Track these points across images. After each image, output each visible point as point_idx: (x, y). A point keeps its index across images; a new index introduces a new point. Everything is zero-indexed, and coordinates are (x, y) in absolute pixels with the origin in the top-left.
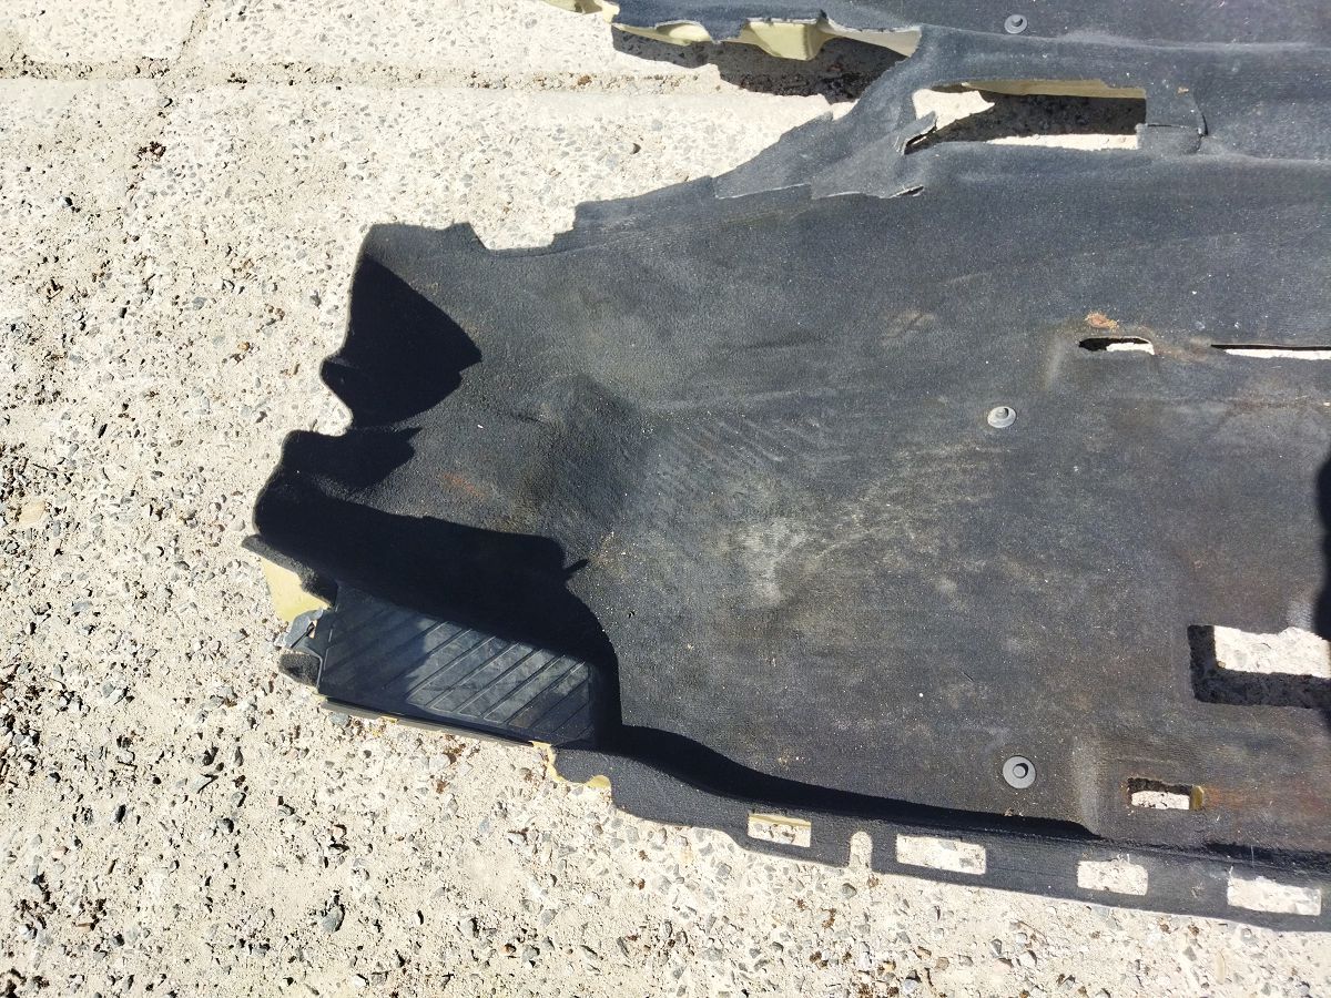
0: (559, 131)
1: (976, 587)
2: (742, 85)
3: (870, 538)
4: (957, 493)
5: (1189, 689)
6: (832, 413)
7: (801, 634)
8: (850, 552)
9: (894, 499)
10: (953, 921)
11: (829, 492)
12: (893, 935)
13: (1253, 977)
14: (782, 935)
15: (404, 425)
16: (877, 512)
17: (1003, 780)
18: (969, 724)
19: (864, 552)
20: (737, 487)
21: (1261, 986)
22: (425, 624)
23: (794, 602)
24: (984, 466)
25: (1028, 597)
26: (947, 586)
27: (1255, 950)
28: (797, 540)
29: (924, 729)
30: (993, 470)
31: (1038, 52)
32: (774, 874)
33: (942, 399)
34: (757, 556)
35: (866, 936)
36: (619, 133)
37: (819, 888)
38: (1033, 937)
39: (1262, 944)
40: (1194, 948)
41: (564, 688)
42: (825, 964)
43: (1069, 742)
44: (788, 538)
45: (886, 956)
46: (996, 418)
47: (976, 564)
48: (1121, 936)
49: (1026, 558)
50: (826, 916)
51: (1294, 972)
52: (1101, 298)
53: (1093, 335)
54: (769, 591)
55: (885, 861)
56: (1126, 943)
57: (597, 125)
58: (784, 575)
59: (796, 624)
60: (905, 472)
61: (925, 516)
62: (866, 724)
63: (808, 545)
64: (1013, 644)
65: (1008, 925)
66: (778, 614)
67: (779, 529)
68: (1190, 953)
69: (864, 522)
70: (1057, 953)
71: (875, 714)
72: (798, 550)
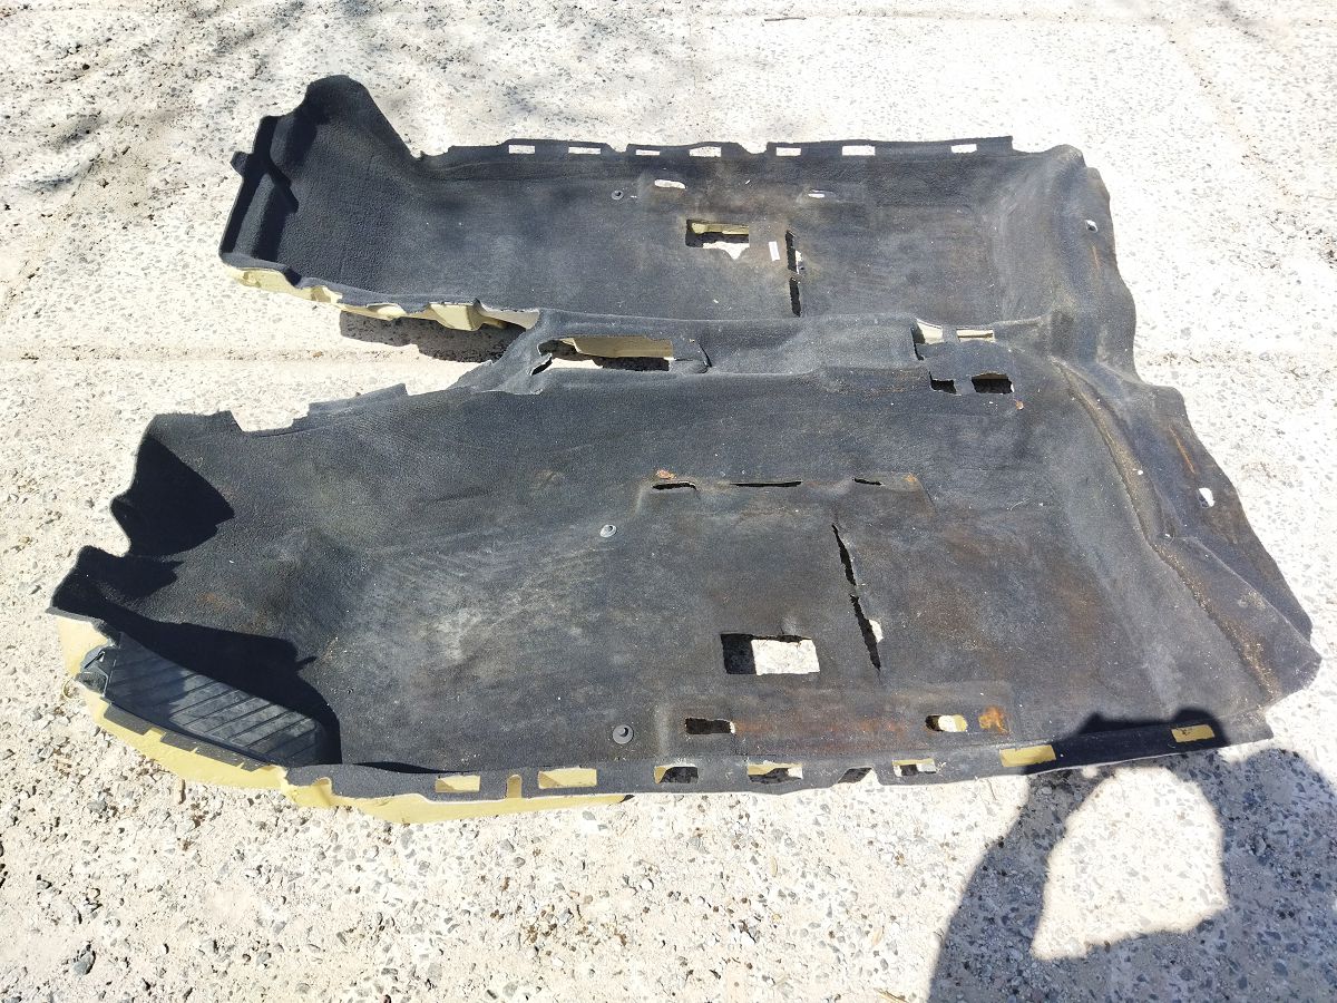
0: (298, 385)
1: (591, 629)
2: (435, 356)
3: (525, 612)
4: (580, 576)
5: (721, 666)
6: (500, 544)
7: (478, 677)
8: (512, 622)
9: (541, 586)
10: (595, 869)
11: (497, 589)
12: (553, 887)
13: (795, 869)
14: (469, 903)
15: (169, 559)
16: (530, 595)
17: (613, 741)
18: (590, 711)
19: (524, 617)
20: (433, 595)
21: (800, 873)
22: (185, 673)
23: (472, 659)
24: (598, 559)
25: (625, 629)
26: (575, 631)
27: (794, 851)
28: (475, 620)
29: (561, 719)
30: (603, 561)
32: (463, 861)
33: (572, 527)
34: (447, 635)
35: (532, 891)
36: (345, 386)
37: (498, 864)
38: (650, 869)
39: (798, 846)
40: (756, 856)
41: (295, 732)
42: (502, 916)
43: (652, 710)
44: (469, 620)
45: (547, 902)
46: (604, 533)
47: (594, 616)
48: (709, 858)
49: (625, 608)
50: (503, 884)
51: (820, 860)
52: (664, 461)
53: (661, 482)
54: (457, 655)
55: (531, 789)
56: (713, 863)
57: (328, 381)
58: (465, 643)
59: (474, 672)
60: (547, 570)
61: (561, 593)
62: (522, 724)
63: (483, 621)
64: (617, 659)
65: (632, 864)
66: (461, 668)
67: (463, 616)
68: (754, 860)
69: (521, 603)
70: (668, 877)
71: (529, 716)
72: (476, 626)
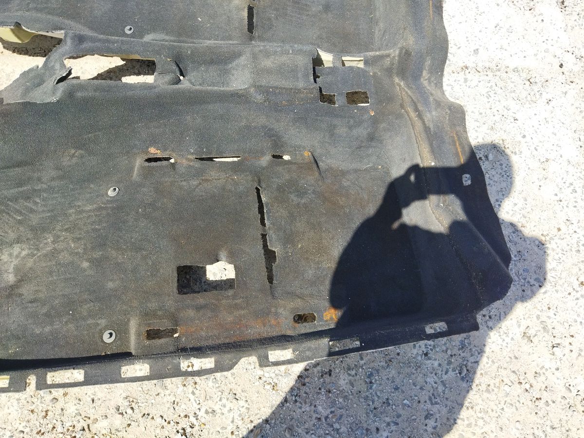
1: (97, 263)
2: (14, 52)
3: (55, 249)
4: (92, 225)
5: (175, 290)
6: (45, 195)
7: (23, 295)
8: (46, 256)
9: (66, 230)
10: (100, 402)
11: (38, 231)
12: (74, 414)
13: (216, 396)
14: (23, 427)
16: (59, 237)
17: (103, 341)
18: (90, 321)
19: (54, 253)
21: (219, 398)
23: (20, 281)
24: (104, 212)
25: (118, 264)
26: (85, 264)
27: (217, 385)
28: (24, 253)
29: (71, 326)
30: (108, 214)
31: (113, 43)
32: (20, 401)
33: (92, 186)
34: (6, 263)
35: (62, 417)
37: (41, 402)
38: (133, 401)
39: (219, 383)
40: (195, 390)
42: (43, 434)
43: (129, 320)
44: (20, 253)
45: (70, 424)
46: (111, 193)
47: (98, 254)
48: (167, 392)
49: (118, 249)
50: (44, 414)
51: (231, 390)
52: (154, 142)
53: (151, 156)
54: (11, 278)
55: (42, 385)
56: (169, 395)
58: (17, 270)
59: (20, 291)
60: (71, 219)
61: (78, 236)
62: (47, 329)
63: (28, 255)
64: (110, 285)
65: (122, 398)
66: (13, 287)
67: (16, 249)
68: (193, 393)
69: (54, 242)
70: (142, 405)
71: (52, 324)
72: (24, 258)
